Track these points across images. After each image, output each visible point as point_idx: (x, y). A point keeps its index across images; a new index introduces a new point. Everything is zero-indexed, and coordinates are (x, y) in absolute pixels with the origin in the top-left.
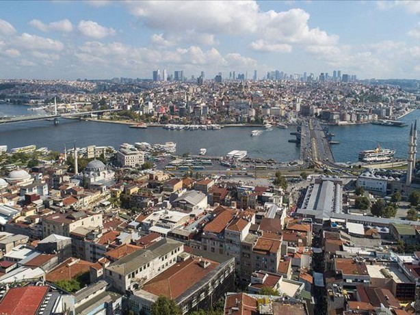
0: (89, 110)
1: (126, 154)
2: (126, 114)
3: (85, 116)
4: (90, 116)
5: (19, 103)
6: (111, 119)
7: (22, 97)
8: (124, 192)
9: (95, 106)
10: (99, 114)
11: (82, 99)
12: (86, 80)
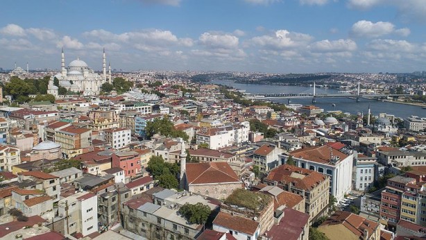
0: (386, 94)
1: (411, 121)
2: (420, 98)
3: (382, 98)
4: (386, 98)
5: (333, 88)
6: (406, 101)
7: (335, 84)
8: (403, 139)
9: (392, 91)
10: (394, 97)
11: (381, 87)
12: (387, 73)
